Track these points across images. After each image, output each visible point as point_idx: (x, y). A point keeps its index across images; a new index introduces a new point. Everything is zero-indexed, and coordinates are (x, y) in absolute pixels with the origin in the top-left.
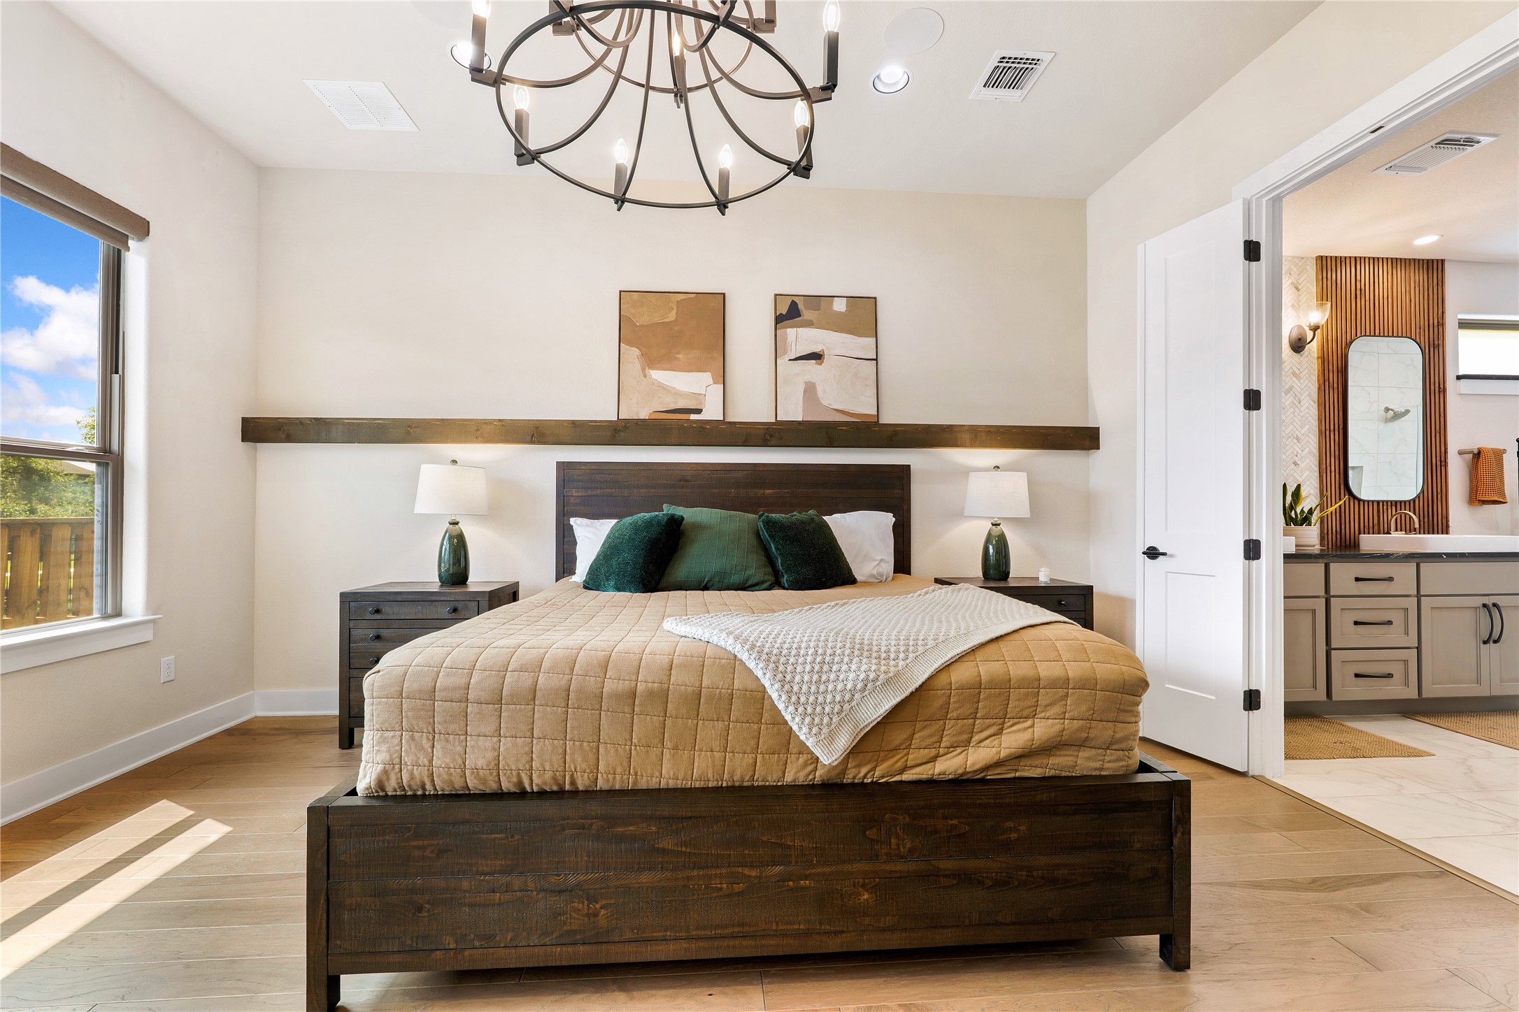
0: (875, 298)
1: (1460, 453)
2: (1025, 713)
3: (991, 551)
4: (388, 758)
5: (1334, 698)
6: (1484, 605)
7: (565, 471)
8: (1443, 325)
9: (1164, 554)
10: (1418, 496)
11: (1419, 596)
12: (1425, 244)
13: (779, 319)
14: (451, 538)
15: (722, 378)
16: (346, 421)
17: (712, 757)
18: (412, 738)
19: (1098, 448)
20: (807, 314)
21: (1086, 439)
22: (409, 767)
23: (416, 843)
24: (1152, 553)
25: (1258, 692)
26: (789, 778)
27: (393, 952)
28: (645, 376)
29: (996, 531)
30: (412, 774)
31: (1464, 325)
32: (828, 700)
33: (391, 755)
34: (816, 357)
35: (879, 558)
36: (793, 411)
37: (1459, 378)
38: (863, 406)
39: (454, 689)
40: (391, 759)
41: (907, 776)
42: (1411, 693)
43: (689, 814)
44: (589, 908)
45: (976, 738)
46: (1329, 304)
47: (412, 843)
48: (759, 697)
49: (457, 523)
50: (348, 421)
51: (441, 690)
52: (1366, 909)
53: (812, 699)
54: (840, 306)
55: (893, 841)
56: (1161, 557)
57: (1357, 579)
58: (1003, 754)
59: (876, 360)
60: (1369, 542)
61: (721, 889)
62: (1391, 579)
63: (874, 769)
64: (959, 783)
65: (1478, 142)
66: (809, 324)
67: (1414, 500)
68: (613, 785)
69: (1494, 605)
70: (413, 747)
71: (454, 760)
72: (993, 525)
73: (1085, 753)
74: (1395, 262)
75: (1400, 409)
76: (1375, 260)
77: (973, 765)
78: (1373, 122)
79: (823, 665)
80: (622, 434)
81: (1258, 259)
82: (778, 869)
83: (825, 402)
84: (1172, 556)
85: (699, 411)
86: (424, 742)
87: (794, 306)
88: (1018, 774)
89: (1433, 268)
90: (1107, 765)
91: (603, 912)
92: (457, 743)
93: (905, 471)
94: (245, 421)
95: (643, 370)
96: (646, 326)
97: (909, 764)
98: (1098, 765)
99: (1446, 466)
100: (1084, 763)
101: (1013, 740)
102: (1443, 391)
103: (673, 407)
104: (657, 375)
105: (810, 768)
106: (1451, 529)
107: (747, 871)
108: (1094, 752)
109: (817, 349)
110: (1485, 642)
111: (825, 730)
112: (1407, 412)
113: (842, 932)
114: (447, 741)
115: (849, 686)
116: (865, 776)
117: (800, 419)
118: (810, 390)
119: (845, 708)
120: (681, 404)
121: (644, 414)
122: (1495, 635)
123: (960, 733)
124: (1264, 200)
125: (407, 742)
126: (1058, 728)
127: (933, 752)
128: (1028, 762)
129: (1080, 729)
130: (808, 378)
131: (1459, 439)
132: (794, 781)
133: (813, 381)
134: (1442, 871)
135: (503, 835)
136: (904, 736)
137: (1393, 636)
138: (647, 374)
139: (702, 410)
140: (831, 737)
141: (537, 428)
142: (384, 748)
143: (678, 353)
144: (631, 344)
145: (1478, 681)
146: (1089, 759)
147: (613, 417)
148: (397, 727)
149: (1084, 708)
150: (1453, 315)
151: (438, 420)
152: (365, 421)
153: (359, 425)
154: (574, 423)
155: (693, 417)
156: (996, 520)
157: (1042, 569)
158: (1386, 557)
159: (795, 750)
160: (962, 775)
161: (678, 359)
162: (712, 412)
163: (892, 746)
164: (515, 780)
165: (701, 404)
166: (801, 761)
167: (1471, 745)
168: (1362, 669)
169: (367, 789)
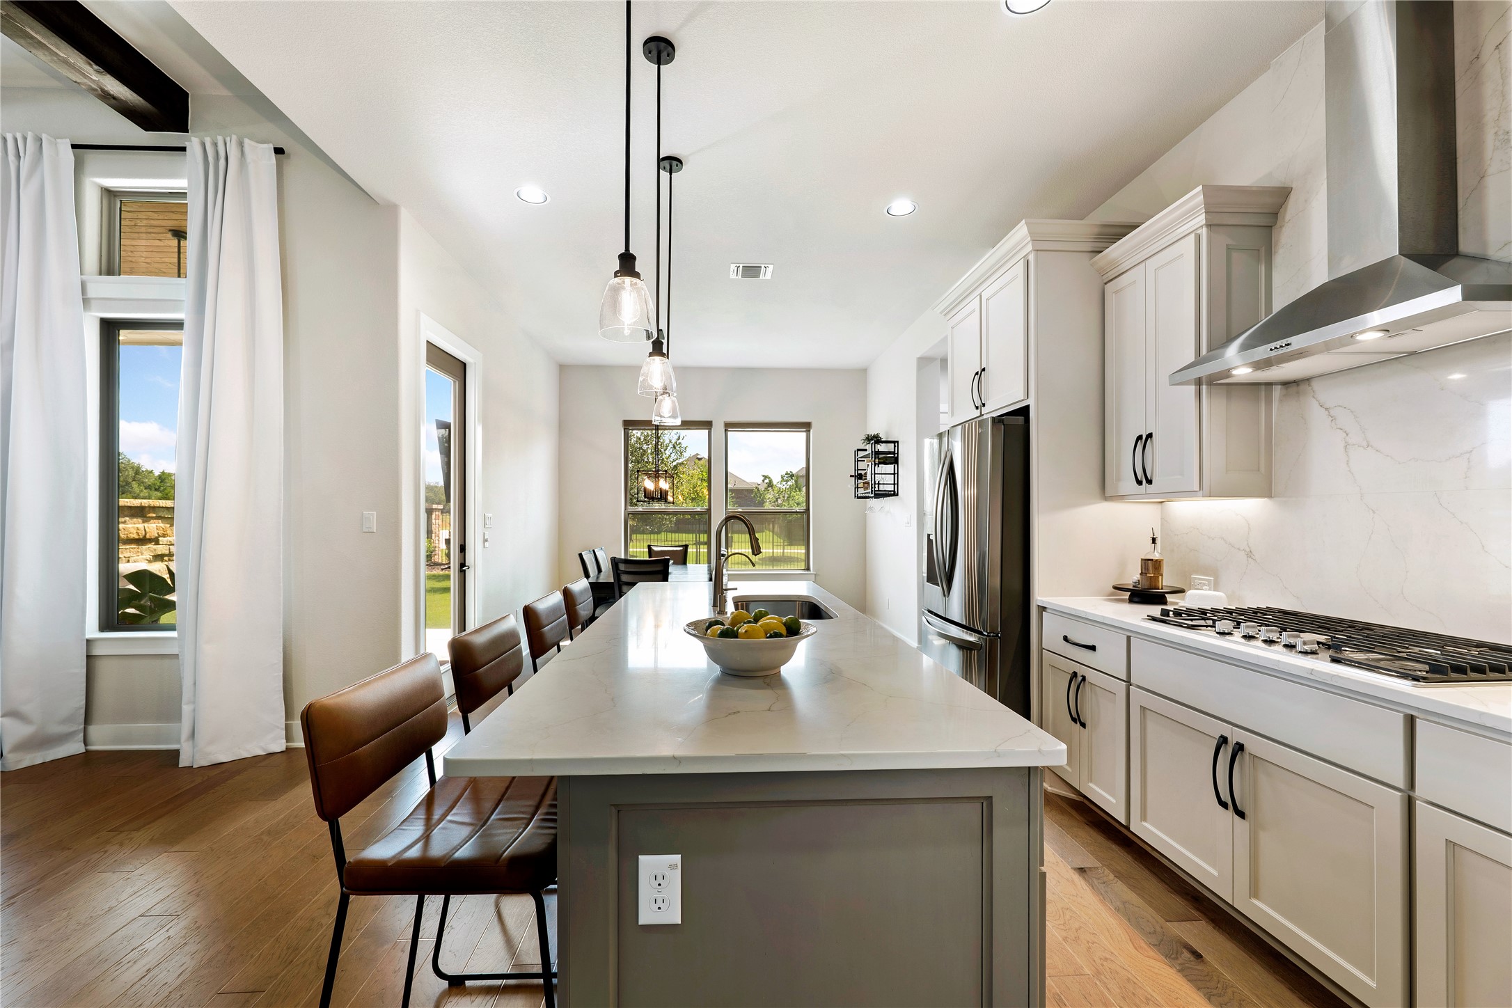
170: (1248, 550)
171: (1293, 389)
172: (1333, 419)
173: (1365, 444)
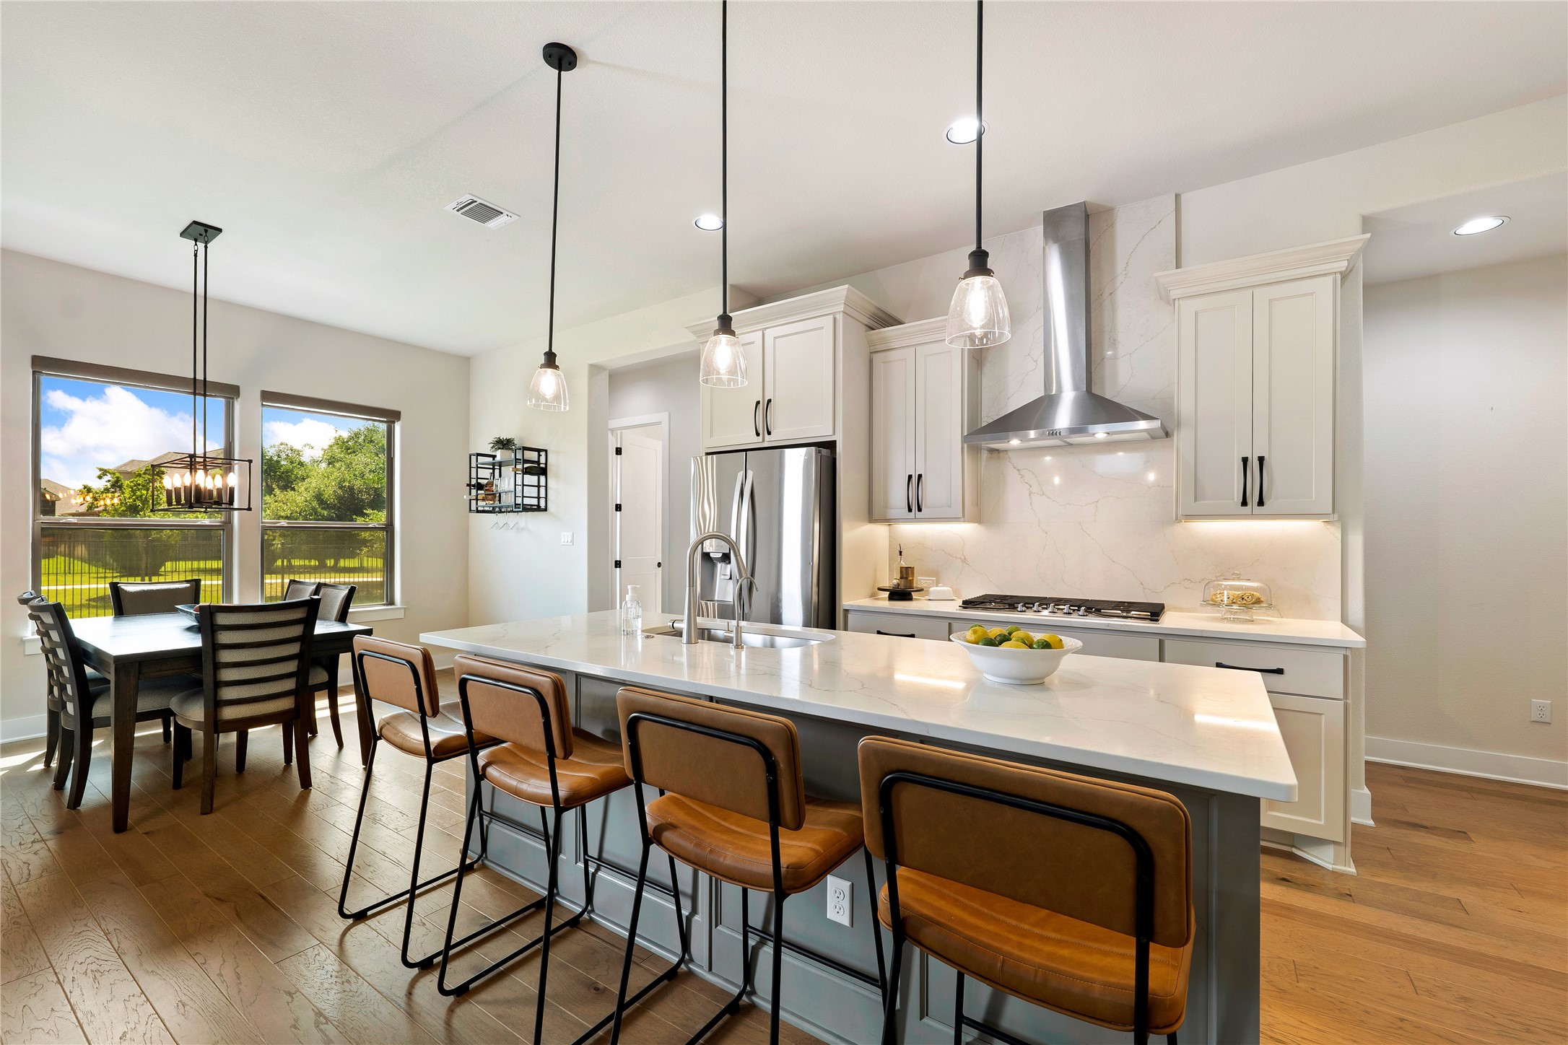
170: (963, 558)
171: (995, 455)
172: (1022, 476)
173: (1041, 493)
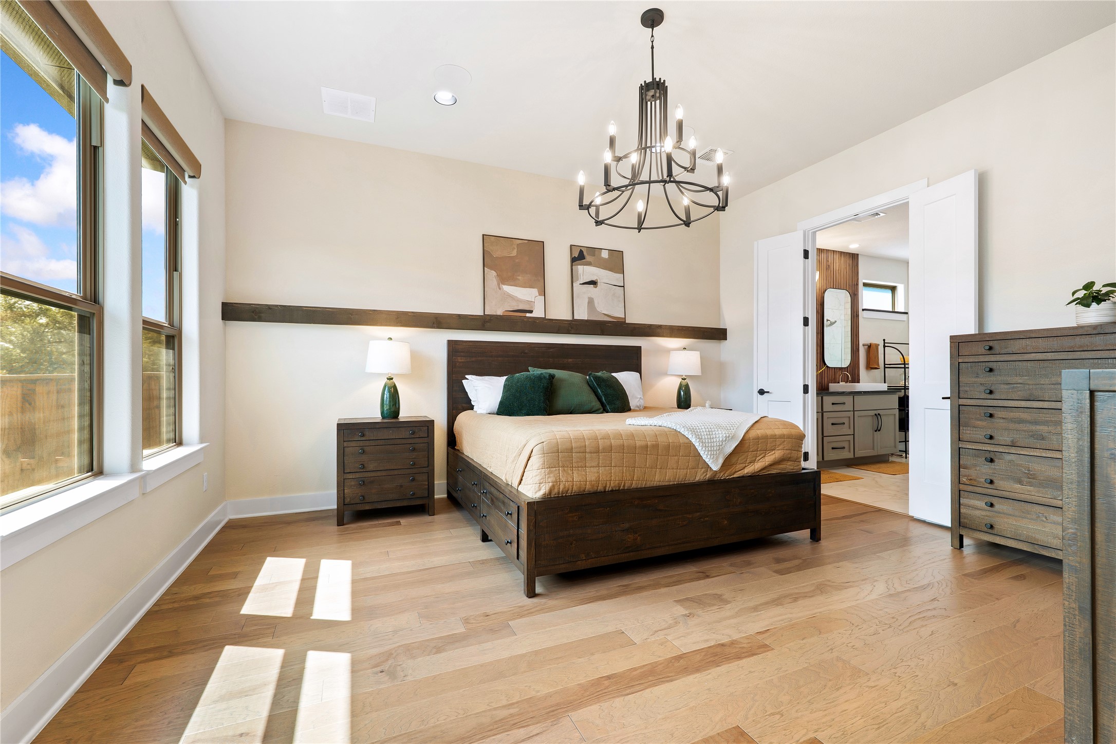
0: (622, 252)
1: (864, 345)
2: (772, 448)
3: (682, 393)
4: (554, 479)
5: (825, 460)
6: (876, 414)
7: (453, 346)
8: (858, 285)
9: (768, 392)
10: (849, 365)
11: (854, 411)
12: (853, 247)
13: (574, 260)
14: (389, 388)
15: (543, 292)
16: (304, 308)
17: (673, 471)
18: (564, 470)
19: (726, 339)
20: (588, 258)
21: (719, 334)
22: (564, 483)
23: (570, 515)
24: (762, 392)
25: (808, 452)
26: (697, 479)
27: (561, 564)
28: (500, 289)
29: (684, 382)
30: (565, 485)
31: (865, 285)
32: (715, 445)
33: (556, 479)
34: (593, 283)
35: (639, 397)
36: (582, 314)
37: (863, 310)
38: (617, 313)
39: (580, 447)
40: (556, 480)
41: (735, 476)
42: (851, 456)
43: (669, 494)
44: (634, 536)
45: (757, 459)
46: (818, 272)
47: (569, 515)
48: (690, 445)
49: (392, 379)
50: (306, 308)
51: (575, 448)
52: (862, 521)
53: (710, 445)
54: (605, 255)
55: (735, 500)
56: (765, 394)
57: (833, 404)
58: (767, 464)
59: (624, 287)
60: (833, 387)
61: (679, 524)
62: (844, 403)
63: (725, 474)
64: (753, 477)
65: (880, 215)
66: (589, 264)
67: (847, 367)
68: (638, 486)
69: (879, 414)
70: (565, 474)
71: (583, 478)
72: (682, 379)
73: (790, 463)
74: (841, 253)
75: (833, 320)
76: (834, 251)
77: (757, 469)
78: (855, 212)
79: (710, 432)
80: (489, 324)
81: (808, 259)
82: (698, 514)
83: (599, 310)
84: (771, 393)
85: (531, 312)
86: (569, 471)
87: (581, 252)
88: (769, 472)
89: (854, 257)
90: (795, 468)
91: (639, 538)
92: (582, 471)
93: (638, 349)
94: (224, 305)
95: (499, 285)
96: (500, 258)
97: (737, 470)
98: (792, 467)
99: (859, 351)
100: (788, 467)
101: (769, 458)
102: (858, 316)
103: (516, 308)
104: (506, 288)
105: (705, 474)
106: (860, 381)
107: (688, 516)
108: (791, 462)
109: (594, 279)
110: (876, 431)
111: (715, 457)
112: (836, 321)
113: (719, 537)
114: (578, 470)
115: (721, 439)
116: (722, 477)
117: (586, 319)
118: (591, 302)
119: (721, 448)
120: (521, 307)
121: (499, 312)
122: (879, 429)
123: (753, 457)
124: (811, 232)
125: (562, 471)
126: (783, 453)
127: (744, 465)
128: (773, 467)
129: (788, 454)
130: (590, 295)
131: (864, 339)
132: (699, 480)
133: (592, 297)
134: (879, 510)
135: (603, 509)
136: (736, 459)
137: (845, 430)
138: (501, 288)
139: (532, 311)
140: (717, 459)
141: (436, 318)
142: (552, 475)
143: (519, 276)
144: (491, 268)
145: (873, 449)
146: (790, 465)
147: (480, 312)
148: (557, 466)
149: (790, 445)
150: (862, 280)
151: (371, 310)
152: (319, 309)
153: (314, 311)
154: (459, 315)
155: (528, 315)
156: (684, 377)
157: (707, 402)
158: (842, 394)
159: (701, 467)
160: (753, 473)
161: (519, 280)
162: (538, 313)
163: (732, 464)
164: (604, 485)
165: (532, 307)
166: (702, 471)
167: (874, 474)
168: (835, 445)
169: (544, 494)
